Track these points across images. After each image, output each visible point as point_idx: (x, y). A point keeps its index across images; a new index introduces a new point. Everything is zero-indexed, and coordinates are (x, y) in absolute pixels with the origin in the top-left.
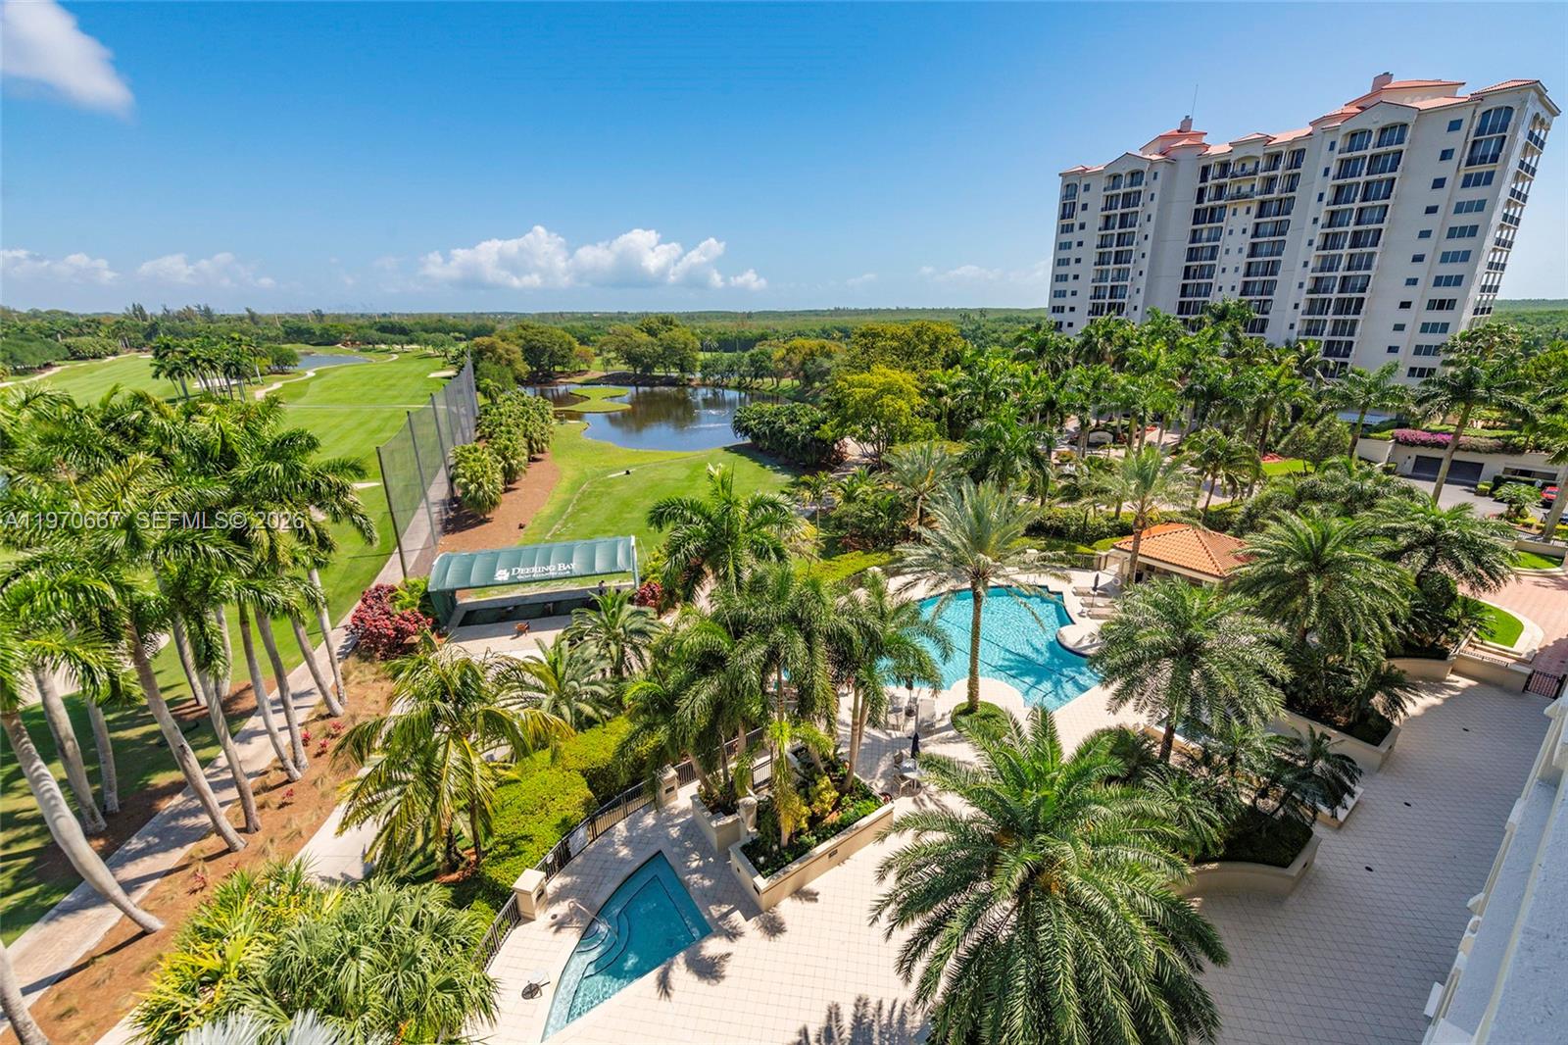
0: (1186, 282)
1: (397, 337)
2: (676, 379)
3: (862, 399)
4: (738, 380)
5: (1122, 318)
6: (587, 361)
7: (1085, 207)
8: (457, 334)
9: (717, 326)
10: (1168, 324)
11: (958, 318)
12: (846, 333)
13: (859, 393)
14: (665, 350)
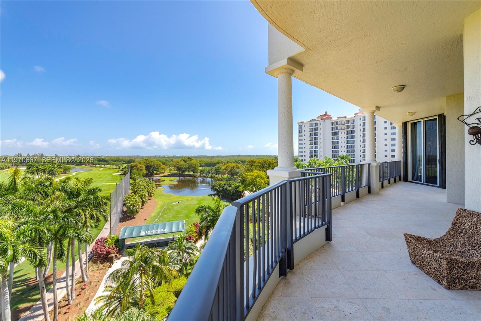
0: (333, 149)
1: (104, 163)
2: (192, 175)
3: (251, 179)
4: (211, 175)
5: (318, 158)
6: (165, 170)
7: (305, 131)
8: (123, 162)
9: (204, 160)
10: (330, 160)
11: (274, 158)
12: (243, 162)
13: (250, 178)
14: (189, 166)
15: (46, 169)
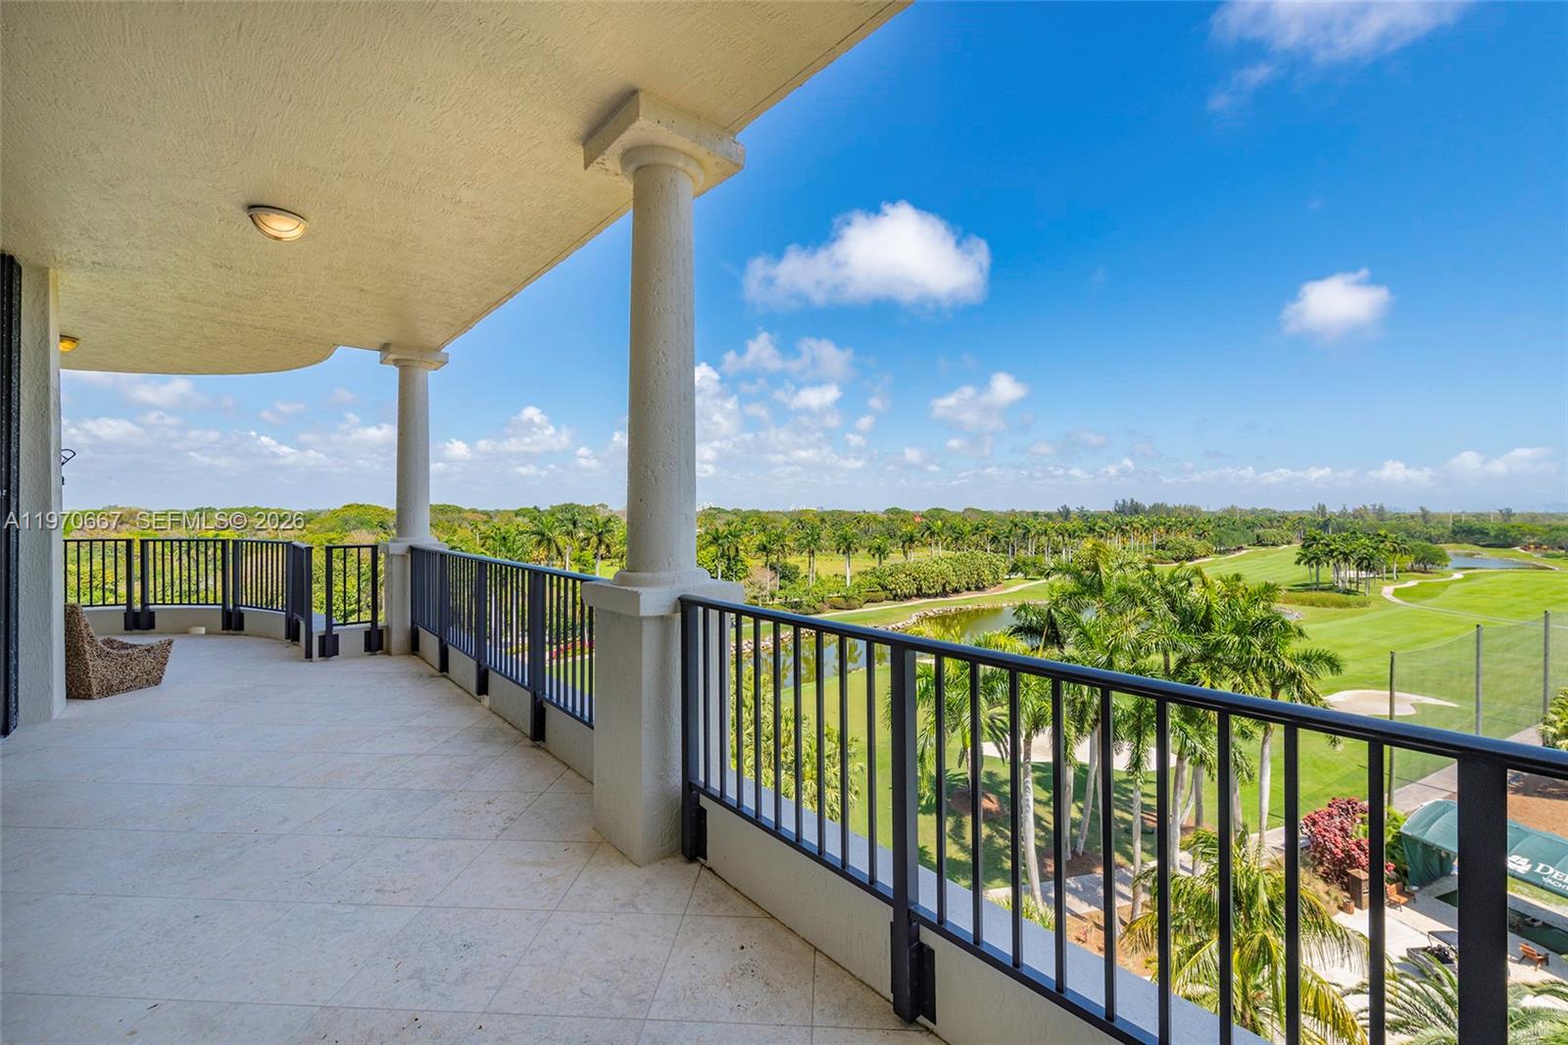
15: (1352, 552)
